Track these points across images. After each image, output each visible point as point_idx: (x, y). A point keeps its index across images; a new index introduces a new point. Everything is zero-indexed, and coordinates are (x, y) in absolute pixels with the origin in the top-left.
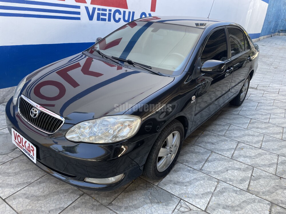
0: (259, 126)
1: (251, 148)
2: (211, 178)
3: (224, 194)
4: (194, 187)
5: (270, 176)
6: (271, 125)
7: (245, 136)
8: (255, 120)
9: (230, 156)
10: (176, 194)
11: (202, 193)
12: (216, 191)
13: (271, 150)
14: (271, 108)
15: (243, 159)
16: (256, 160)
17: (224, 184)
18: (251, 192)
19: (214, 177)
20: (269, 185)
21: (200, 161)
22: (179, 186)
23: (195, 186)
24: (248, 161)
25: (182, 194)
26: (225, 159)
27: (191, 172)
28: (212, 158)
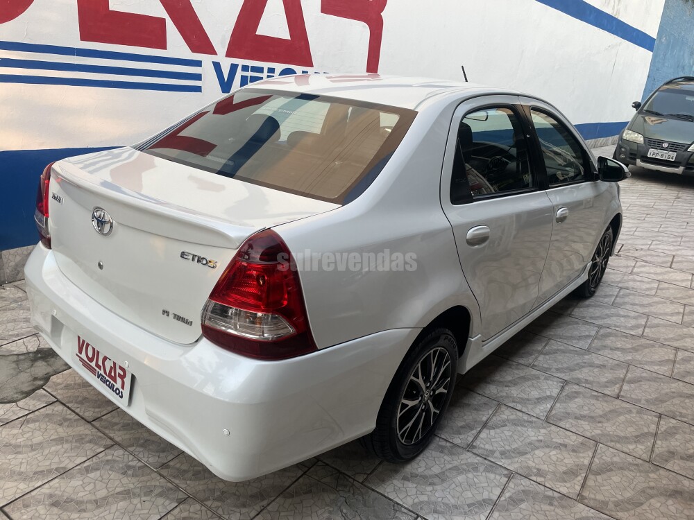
0: (617, 343)
1: (595, 396)
2: (492, 468)
3: (523, 506)
4: (451, 487)
5: (637, 465)
6: (648, 342)
7: (584, 367)
8: (608, 330)
9: (542, 414)
10: (408, 502)
11: (469, 502)
12: (502, 499)
13: (643, 402)
14: (650, 300)
15: (573, 422)
16: (605, 425)
17: (525, 482)
18: (586, 501)
19: (501, 464)
20: (632, 486)
21: (469, 427)
22: (415, 485)
23: (453, 486)
24: (586, 428)
25: (421, 502)
26: (531, 422)
27: (446, 451)
28: (499, 418)
